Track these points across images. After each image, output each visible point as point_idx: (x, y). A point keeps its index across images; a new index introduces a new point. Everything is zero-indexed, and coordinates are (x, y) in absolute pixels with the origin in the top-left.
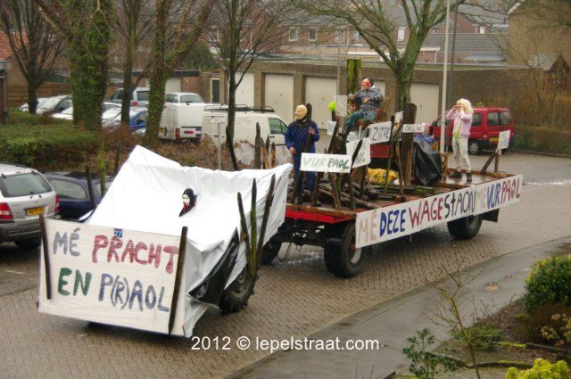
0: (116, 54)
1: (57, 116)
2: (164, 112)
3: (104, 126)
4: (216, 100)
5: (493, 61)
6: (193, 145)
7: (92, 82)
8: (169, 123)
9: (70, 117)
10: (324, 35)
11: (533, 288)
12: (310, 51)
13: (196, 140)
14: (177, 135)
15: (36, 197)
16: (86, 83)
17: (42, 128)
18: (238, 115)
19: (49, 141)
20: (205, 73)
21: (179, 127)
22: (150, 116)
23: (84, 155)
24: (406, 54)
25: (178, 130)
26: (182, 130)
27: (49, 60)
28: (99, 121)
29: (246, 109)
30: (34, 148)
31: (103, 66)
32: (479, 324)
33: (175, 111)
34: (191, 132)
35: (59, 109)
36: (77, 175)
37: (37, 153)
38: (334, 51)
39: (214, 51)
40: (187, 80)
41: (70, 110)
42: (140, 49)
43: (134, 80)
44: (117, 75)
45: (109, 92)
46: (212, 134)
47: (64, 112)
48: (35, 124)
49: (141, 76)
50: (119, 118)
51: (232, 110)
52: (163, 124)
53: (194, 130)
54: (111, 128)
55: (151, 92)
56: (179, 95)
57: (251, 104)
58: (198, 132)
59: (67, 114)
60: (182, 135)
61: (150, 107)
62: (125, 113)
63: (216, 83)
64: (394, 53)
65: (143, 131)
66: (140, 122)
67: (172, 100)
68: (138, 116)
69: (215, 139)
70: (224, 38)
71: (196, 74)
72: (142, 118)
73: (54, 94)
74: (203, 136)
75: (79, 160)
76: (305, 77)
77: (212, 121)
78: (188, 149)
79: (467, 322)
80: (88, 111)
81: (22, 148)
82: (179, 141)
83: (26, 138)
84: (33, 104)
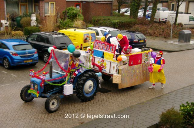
1: (125, 14)
2: (156, 14)
3: (138, 17)
4: (173, 10)
6: (164, 23)
7: (136, 4)
8: (157, 16)
13: (165, 22)
14: (159, 21)
16: (134, 5)
17: (121, 18)
18: (179, 15)
19: (123, 21)
20: (170, 2)
21: (160, 18)
22: (152, 14)
23: (132, 25)
25: (160, 19)
26: (161, 19)
28: (137, 16)
29: (182, 13)
30: (119, 23)
33: (159, 13)
34: (164, 20)
35: (126, 12)
36: (129, 32)
37: (119, 25)
40: (164, 4)
43: (148, 4)
44: (143, 2)
46: (170, 20)
47: (128, 13)
48: (119, 16)
50: (143, 15)
51: (177, 13)
52: (155, 17)
53: (165, 19)
54: (140, 18)
55: (153, 7)
56: (161, 8)
58: (166, 20)
59: (128, 14)
60: (161, 20)
61: (152, 12)
62: (144, 13)
63: (173, 4)
65: (149, 19)
66: (149, 16)
67: (159, 10)
68: (148, 14)
69: (171, 22)
71: (167, 2)
72: (149, 15)
73: (125, 7)
74: (167, 21)
75: (130, 27)
77: (171, 17)
78: (162, 25)
80: (134, 13)
81: (115, 23)
82: (160, 22)
83: (116, 20)
84: (119, 11)
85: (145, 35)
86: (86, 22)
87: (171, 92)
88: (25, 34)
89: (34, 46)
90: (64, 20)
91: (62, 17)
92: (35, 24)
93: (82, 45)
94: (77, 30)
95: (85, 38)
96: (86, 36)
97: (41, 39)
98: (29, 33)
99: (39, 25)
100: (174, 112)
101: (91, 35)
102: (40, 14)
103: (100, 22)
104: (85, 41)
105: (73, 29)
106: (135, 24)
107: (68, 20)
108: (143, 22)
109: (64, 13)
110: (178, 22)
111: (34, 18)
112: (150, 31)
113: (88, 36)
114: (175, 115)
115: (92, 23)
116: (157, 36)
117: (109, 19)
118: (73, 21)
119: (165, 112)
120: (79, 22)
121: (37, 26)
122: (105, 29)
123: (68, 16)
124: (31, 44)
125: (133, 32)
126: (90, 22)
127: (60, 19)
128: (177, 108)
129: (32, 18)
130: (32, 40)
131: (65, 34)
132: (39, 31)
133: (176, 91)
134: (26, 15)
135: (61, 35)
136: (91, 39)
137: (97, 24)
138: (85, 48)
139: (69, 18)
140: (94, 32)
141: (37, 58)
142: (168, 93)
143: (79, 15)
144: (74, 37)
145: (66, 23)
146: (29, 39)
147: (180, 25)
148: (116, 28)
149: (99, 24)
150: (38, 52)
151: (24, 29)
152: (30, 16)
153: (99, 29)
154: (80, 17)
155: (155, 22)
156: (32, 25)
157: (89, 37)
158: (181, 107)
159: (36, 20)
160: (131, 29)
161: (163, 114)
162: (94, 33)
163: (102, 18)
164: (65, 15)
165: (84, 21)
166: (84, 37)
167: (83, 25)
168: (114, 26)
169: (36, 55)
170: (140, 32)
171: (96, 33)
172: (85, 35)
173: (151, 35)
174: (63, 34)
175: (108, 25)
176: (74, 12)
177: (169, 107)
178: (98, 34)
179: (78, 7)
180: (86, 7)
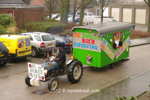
1: (56, 19)
2: (84, 18)
3: (68, 22)
4: (98, 15)
8: (85, 21)
9: (60, 20)
14: (87, 24)
15: (51, 41)
17: (52, 23)
18: (104, 19)
19: (54, 26)
20: (95, 7)
21: (88, 22)
22: (80, 19)
30: (51, 28)
31: (68, 6)
33: (86, 17)
35: (57, 17)
36: (61, 36)
39: (98, 1)
40: (90, 9)
41: (60, 18)
42: (78, 1)
43: (76, 9)
44: (72, 8)
49: (78, 8)
50: (72, 20)
51: (102, 17)
52: (83, 21)
53: (92, 23)
54: (70, 22)
55: (81, 13)
56: (88, 13)
57: (107, 16)
59: (59, 19)
61: (80, 17)
62: (74, 18)
63: (98, 10)
65: (78, 23)
66: (77, 21)
67: (86, 15)
68: (77, 19)
71: (93, 7)
73: (56, 13)
75: (62, 31)
76: (123, 8)
77: (97, 21)
80: (65, 18)
81: (48, 28)
83: (48, 25)
84: (51, 16)
86: (19, 28)
94: (11, 36)
95: (19, 44)
96: (20, 42)
101: (25, 40)
103: (33, 28)
104: (20, 46)
106: (66, 28)
107: (2, 26)
113: (22, 41)
115: (25, 29)
117: (41, 25)
118: (6, 27)
120: (13, 28)
122: (38, 34)
125: (65, 36)
126: (24, 28)
136: (26, 44)
137: (30, 29)
138: (20, 53)
143: (12, 22)
144: (9, 42)
148: (49, 33)
149: (32, 29)
153: (33, 34)
154: (13, 24)
157: (24, 43)
160: (63, 33)
162: (28, 38)
163: (34, 23)
165: (17, 27)
166: (19, 42)
167: (17, 30)
168: (46, 31)
171: (30, 38)
172: (19, 40)
175: (41, 30)
176: (7, 18)
178: (31, 39)
179: (10, 14)
180: (18, 13)
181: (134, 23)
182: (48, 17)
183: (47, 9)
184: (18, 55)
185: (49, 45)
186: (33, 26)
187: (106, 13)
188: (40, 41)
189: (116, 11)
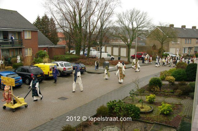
0: (82, 44)
1: (73, 53)
2: (90, 53)
4: (98, 51)
5: (144, 45)
7: (79, 48)
9: (75, 54)
10: (116, 40)
11: (150, 82)
12: (114, 42)
13: (95, 57)
15: (70, 67)
16: (78, 48)
17: (71, 55)
18: (102, 53)
19: (72, 57)
20: (96, 46)
21: (92, 55)
23: (77, 60)
24: (130, 44)
27: (72, 44)
29: (103, 52)
31: (80, 45)
32: (141, 88)
33: (92, 52)
35: (73, 52)
37: (70, 59)
38: (117, 43)
39: (98, 42)
40: (94, 47)
41: (75, 52)
42: (86, 42)
43: (85, 47)
44: (83, 47)
45: (81, 49)
48: (69, 55)
49: (86, 47)
51: (101, 52)
52: (90, 55)
54: (81, 55)
55: (88, 49)
56: (92, 50)
57: (104, 51)
59: (75, 53)
61: (88, 52)
62: (84, 53)
63: (98, 48)
64: (128, 43)
65: (87, 56)
67: (91, 51)
69: (98, 57)
70: (100, 41)
71: (95, 46)
72: (87, 54)
73: (73, 50)
75: (76, 61)
76: (113, 47)
77: (98, 54)
78: (94, 59)
79: (140, 88)
80: (78, 53)
81: (68, 59)
82: (92, 57)
83: (68, 57)
84: (69, 51)
85: (85, 64)
86: (50, 59)
87: (102, 96)
88: (14, 68)
89: (20, 75)
90: (37, 58)
91: (36, 56)
92: (19, 62)
93: (49, 72)
94: (45, 64)
96: (51, 67)
97: (24, 70)
98: (16, 67)
99: (22, 62)
100: (104, 107)
102: (22, 55)
103: (59, 59)
105: (43, 63)
106: (79, 59)
107: (40, 58)
108: (83, 57)
109: (37, 54)
110: (102, 57)
111: (19, 58)
112: (87, 62)
114: (105, 109)
116: (91, 65)
117: (64, 57)
118: (42, 58)
119: (99, 108)
120: (46, 59)
121: (21, 63)
122: (62, 62)
123: (39, 56)
124: (18, 73)
125: (78, 63)
126: (53, 59)
127: (35, 58)
128: (105, 105)
129: (18, 58)
130: (18, 71)
131: (38, 66)
132: (22, 65)
133: (104, 95)
134: (14, 57)
135: (36, 67)
137: (57, 59)
139: (40, 57)
140: (55, 64)
141: (22, 82)
142: (100, 97)
143: (46, 55)
144: (44, 68)
145: (38, 60)
146: (16, 71)
147: (103, 58)
148: (68, 62)
150: (22, 78)
151: (13, 65)
152: (16, 57)
153: (59, 63)
154: (47, 56)
155: (90, 57)
156: (18, 62)
158: (107, 104)
159: (20, 59)
160: (77, 62)
161: (98, 109)
163: (60, 56)
164: (38, 55)
167: (49, 60)
168: (67, 60)
169: (21, 80)
170: (82, 63)
172: (50, 66)
173: (88, 65)
174: (37, 67)
175: (64, 60)
176: (43, 53)
177: (101, 105)
178: (58, 65)
179: (45, 50)
180: (50, 50)
181: (120, 56)
182: (68, 52)
183: (67, 47)
184: (50, 76)
185: (69, 69)
186: (59, 57)
187: (103, 50)
188: (63, 66)
189: (109, 49)
